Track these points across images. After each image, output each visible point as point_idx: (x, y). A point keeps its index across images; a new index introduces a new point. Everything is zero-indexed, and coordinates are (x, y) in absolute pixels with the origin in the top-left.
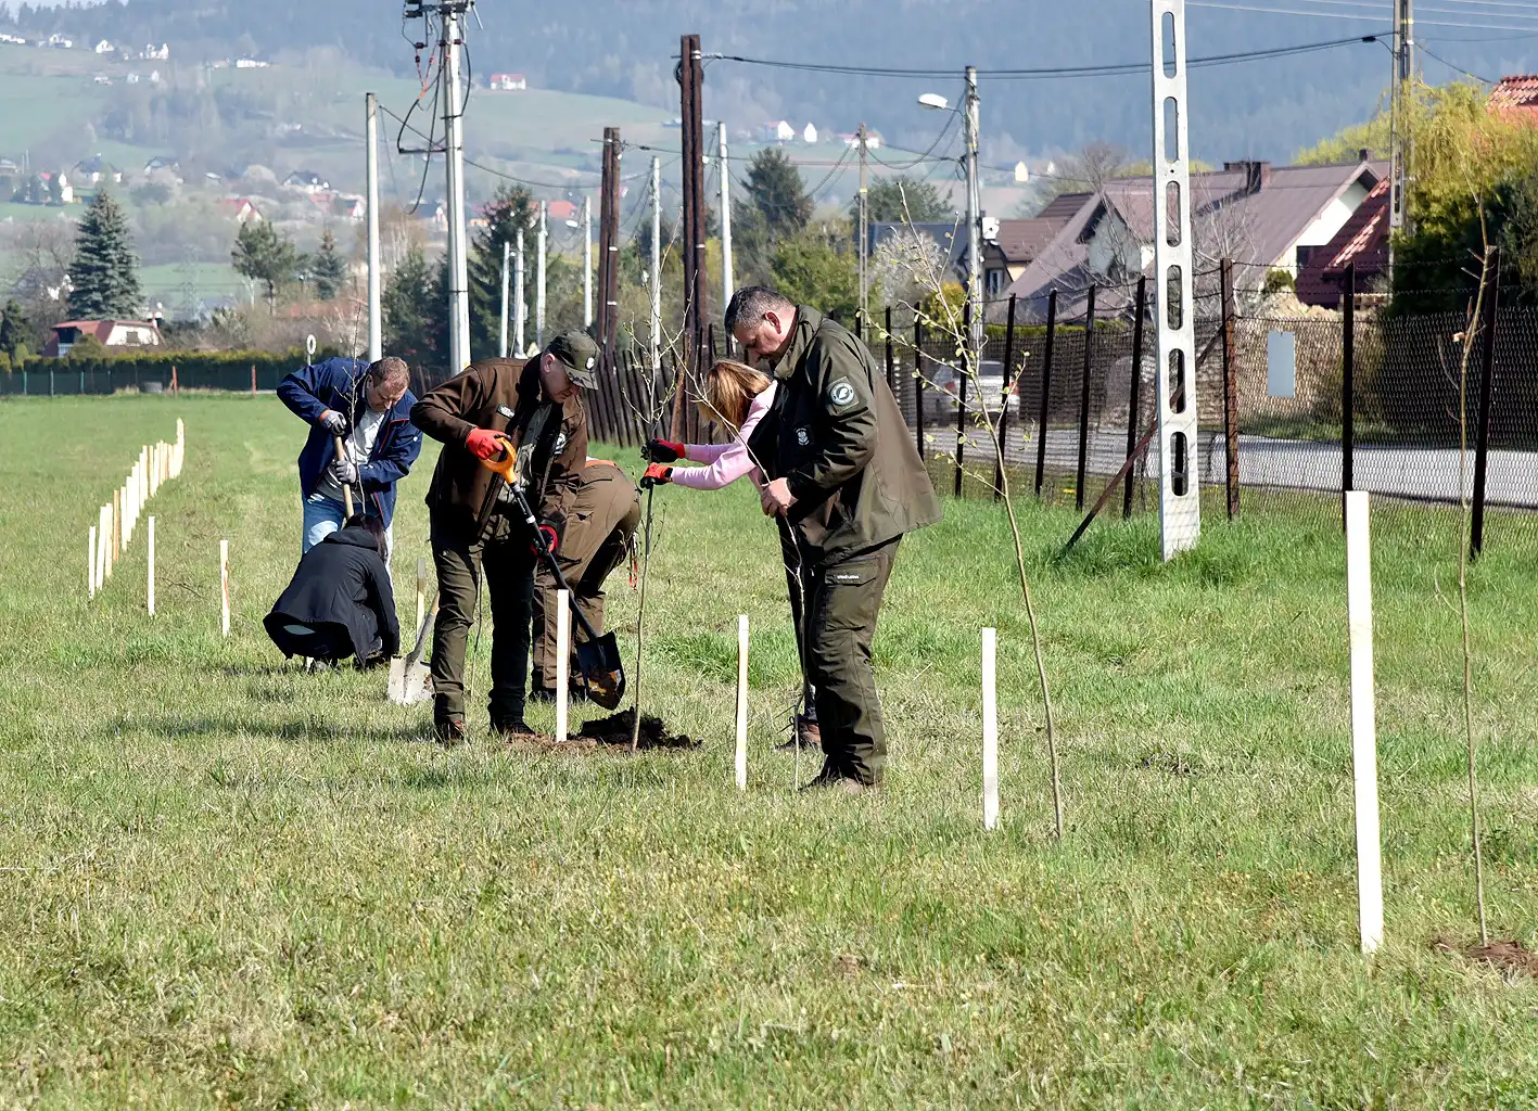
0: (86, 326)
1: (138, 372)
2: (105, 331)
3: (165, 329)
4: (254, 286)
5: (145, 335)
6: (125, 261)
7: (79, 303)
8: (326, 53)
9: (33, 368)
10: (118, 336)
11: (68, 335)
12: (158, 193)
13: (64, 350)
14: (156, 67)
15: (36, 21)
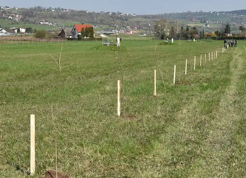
0: (226, 34)
1: (230, 38)
2: (228, 35)
3: (233, 35)
4: (241, 31)
5: (231, 35)
6: (230, 29)
7: (225, 32)
9: (221, 38)
11: (224, 35)
14: (235, 16)
15: (227, 12)
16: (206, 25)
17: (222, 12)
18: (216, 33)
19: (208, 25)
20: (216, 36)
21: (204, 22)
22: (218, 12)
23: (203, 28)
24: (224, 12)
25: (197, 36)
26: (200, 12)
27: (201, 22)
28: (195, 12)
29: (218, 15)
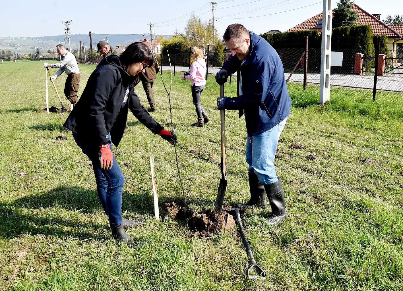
0: (38, 56)
1: (42, 59)
2: (39, 57)
3: (43, 56)
4: (49, 53)
5: (42, 57)
6: (40, 52)
7: (37, 55)
8: (52, 40)
9: (34, 59)
10: (40, 57)
11: (36, 57)
12: (42, 49)
13: (36, 58)
14: (41, 41)
15: (33, 38)
16: (16, 48)
17: (28, 38)
18: (30, 55)
19: (18, 49)
20: (30, 58)
21: (14, 46)
22: (25, 38)
23: (14, 51)
24: (30, 38)
25: (13, 57)
26: (7, 37)
27: (11, 46)
28: (3, 37)
29: (26, 40)
